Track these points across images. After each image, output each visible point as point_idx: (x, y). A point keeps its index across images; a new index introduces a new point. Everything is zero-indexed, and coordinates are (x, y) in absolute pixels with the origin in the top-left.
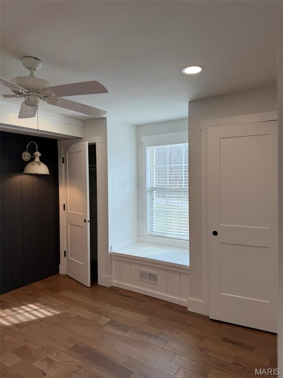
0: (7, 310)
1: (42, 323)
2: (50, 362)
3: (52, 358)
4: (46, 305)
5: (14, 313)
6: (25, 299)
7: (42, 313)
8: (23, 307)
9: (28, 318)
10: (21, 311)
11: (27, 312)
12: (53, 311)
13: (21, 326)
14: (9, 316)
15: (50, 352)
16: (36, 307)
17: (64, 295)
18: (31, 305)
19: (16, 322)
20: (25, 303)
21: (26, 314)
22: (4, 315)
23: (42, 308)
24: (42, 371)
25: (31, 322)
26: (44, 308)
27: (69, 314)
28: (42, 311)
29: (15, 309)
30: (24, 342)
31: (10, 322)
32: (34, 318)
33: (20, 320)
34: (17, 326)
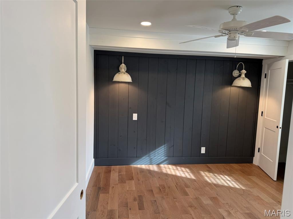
0: (211, 174)
1: (230, 189)
2: (229, 214)
3: (232, 212)
4: (237, 180)
5: (215, 177)
6: (223, 172)
7: (232, 184)
8: (221, 176)
9: (222, 183)
10: (219, 178)
11: (223, 179)
12: (241, 186)
13: (217, 186)
14: (212, 177)
15: (231, 208)
16: (229, 179)
17: (252, 179)
18: (226, 177)
19: (215, 182)
20: (223, 174)
21: (222, 180)
22: (209, 176)
23: (233, 181)
24: (223, 215)
25: (223, 186)
26: (235, 182)
27: (252, 192)
28: (233, 182)
29: (216, 175)
30: (216, 195)
31: (211, 181)
32: (226, 185)
33: (217, 182)
34: (215, 185)
